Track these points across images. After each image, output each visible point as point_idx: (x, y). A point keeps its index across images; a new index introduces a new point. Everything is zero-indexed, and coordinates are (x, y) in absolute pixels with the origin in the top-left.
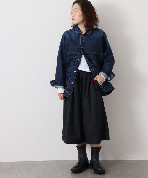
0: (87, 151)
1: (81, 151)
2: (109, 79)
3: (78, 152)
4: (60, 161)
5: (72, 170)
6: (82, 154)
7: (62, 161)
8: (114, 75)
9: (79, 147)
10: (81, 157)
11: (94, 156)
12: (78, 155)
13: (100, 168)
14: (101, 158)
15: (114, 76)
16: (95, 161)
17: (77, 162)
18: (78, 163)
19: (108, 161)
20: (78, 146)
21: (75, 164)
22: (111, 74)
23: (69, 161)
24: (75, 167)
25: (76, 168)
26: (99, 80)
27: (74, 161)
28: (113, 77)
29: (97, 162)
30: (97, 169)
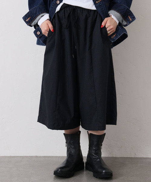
0: (81, 142)
1: (72, 142)
2: (125, 23)
3: (66, 143)
4: (36, 157)
5: (56, 173)
6: (73, 147)
7: (40, 157)
8: (134, 18)
9: (69, 135)
10: (71, 152)
11: (94, 150)
12: (66, 148)
13: (104, 169)
14: (104, 154)
15: (134, 20)
16: (95, 159)
17: (65, 159)
18: (65, 162)
19: (116, 158)
20: (67, 133)
21: (61, 163)
22: (130, 15)
23: (52, 157)
24: (61, 168)
25: (63, 170)
26: (109, 26)
27: (59, 157)
28: (132, 21)
29: (98, 160)
30: (100, 170)
